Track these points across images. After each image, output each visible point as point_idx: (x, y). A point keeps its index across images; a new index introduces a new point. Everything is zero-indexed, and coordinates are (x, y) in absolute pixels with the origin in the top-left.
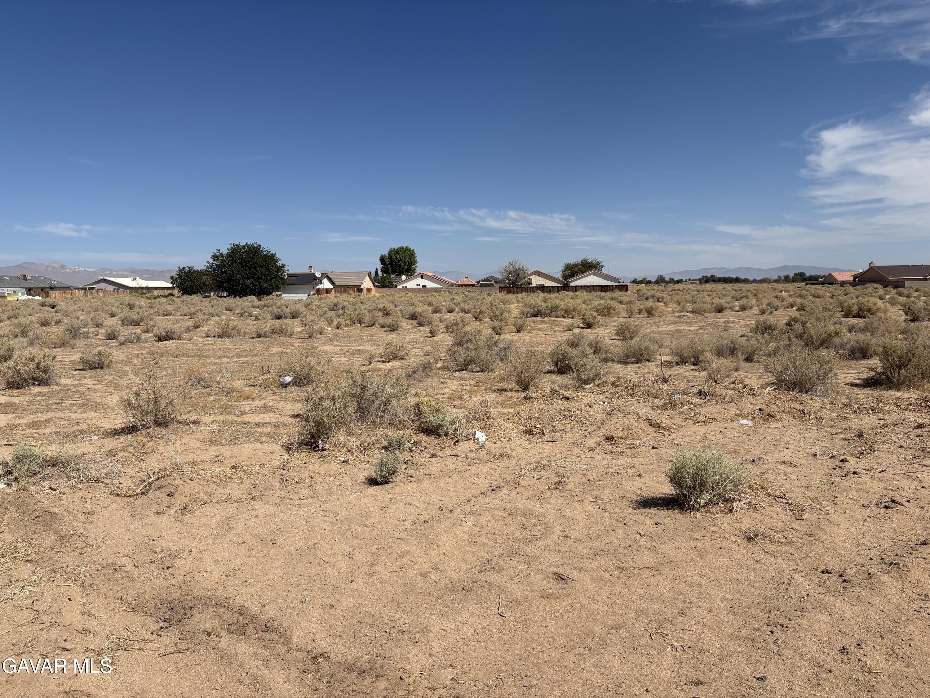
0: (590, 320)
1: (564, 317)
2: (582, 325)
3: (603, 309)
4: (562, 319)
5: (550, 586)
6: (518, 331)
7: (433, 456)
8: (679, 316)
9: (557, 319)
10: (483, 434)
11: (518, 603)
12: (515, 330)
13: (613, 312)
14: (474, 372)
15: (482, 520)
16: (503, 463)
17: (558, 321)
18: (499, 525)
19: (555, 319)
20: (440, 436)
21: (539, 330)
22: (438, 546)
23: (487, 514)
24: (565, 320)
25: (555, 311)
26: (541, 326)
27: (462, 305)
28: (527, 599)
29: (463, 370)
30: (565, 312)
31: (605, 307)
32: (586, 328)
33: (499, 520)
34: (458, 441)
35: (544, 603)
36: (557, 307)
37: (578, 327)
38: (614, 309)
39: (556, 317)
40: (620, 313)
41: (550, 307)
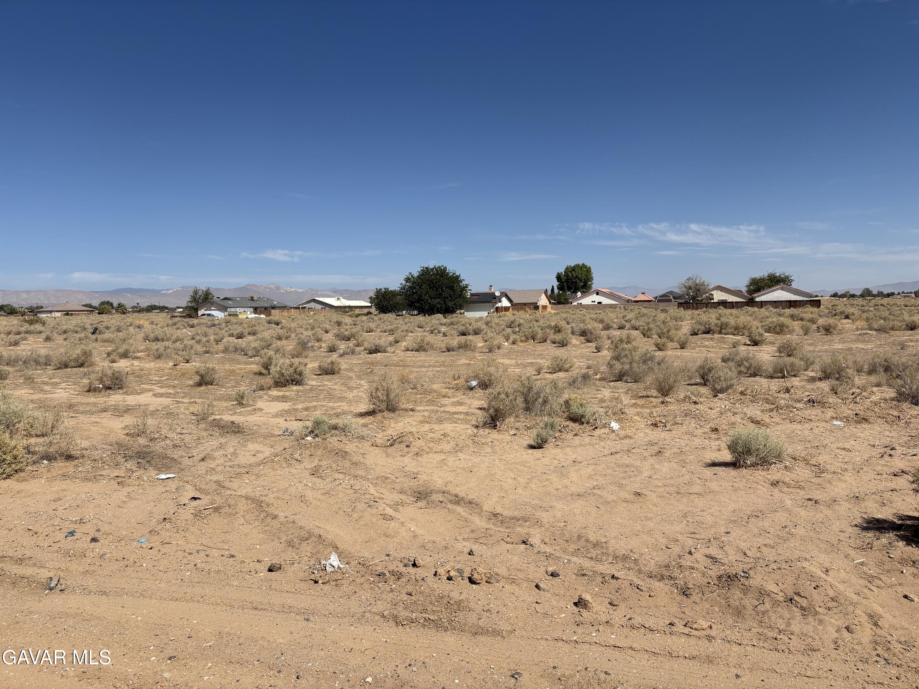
0: (757, 337)
1: (734, 335)
2: (749, 343)
3: (776, 327)
4: (732, 336)
5: (631, 497)
6: (682, 348)
7: (576, 435)
9: (726, 336)
10: (617, 424)
11: (609, 503)
12: (679, 347)
13: (786, 330)
14: (627, 382)
15: (600, 468)
17: (727, 338)
18: (610, 471)
19: (724, 336)
20: (583, 423)
21: (705, 346)
22: (569, 478)
23: (603, 465)
24: (734, 337)
25: (725, 329)
26: (707, 343)
27: (633, 322)
28: (615, 501)
29: (618, 381)
30: (735, 330)
31: (777, 325)
32: (753, 345)
33: (611, 469)
34: (596, 428)
35: (625, 504)
36: (727, 324)
37: (745, 345)
38: (787, 327)
39: (726, 334)
40: (793, 331)
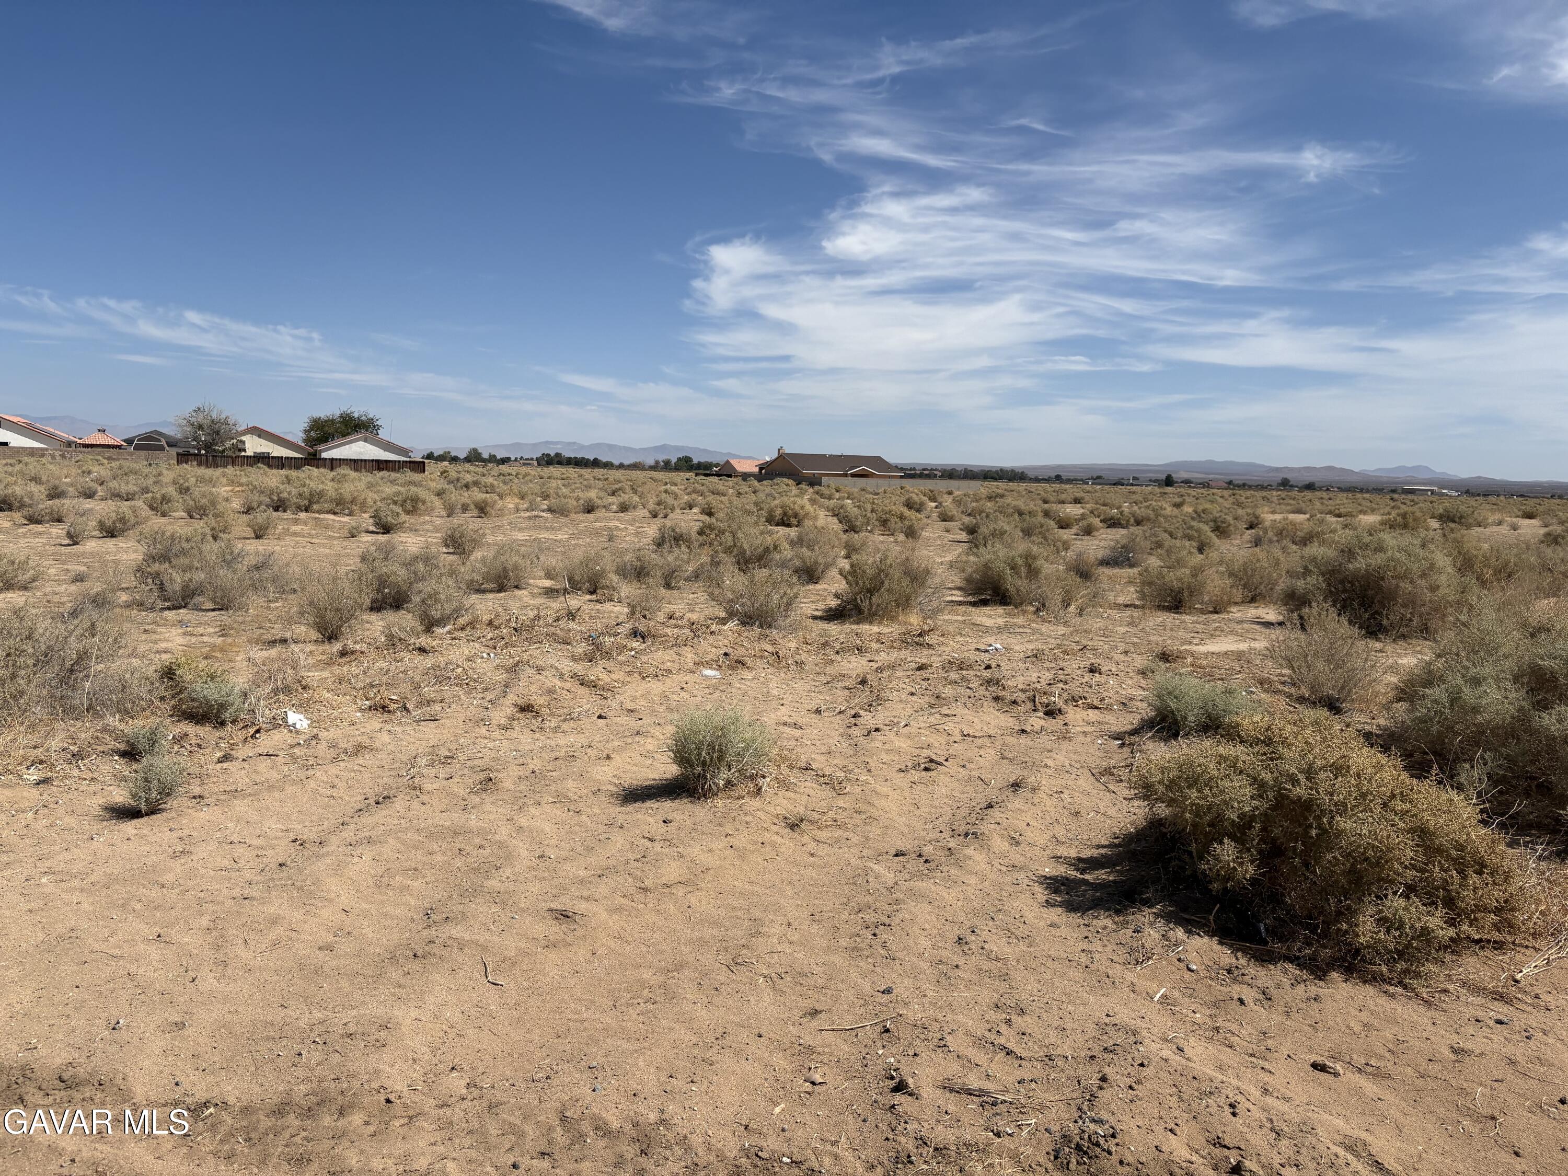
0: (389, 519)
1: (335, 513)
2: (372, 528)
3: (405, 501)
4: (331, 517)
5: (554, 929)
6: (258, 537)
7: (226, 758)
8: (530, 518)
9: (322, 516)
10: (301, 717)
11: (513, 962)
12: (253, 535)
13: (423, 508)
14: (203, 610)
16: (366, 759)
17: (323, 520)
18: (419, 856)
19: (317, 515)
20: (223, 724)
24: (337, 519)
25: (318, 502)
26: (294, 528)
28: (525, 953)
29: (180, 608)
30: (337, 505)
31: (407, 498)
32: (383, 533)
33: (417, 848)
34: (258, 731)
35: (553, 956)
36: (321, 494)
37: (368, 532)
38: (424, 502)
39: (319, 512)
40: (433, 509)
41: (307, 494)
